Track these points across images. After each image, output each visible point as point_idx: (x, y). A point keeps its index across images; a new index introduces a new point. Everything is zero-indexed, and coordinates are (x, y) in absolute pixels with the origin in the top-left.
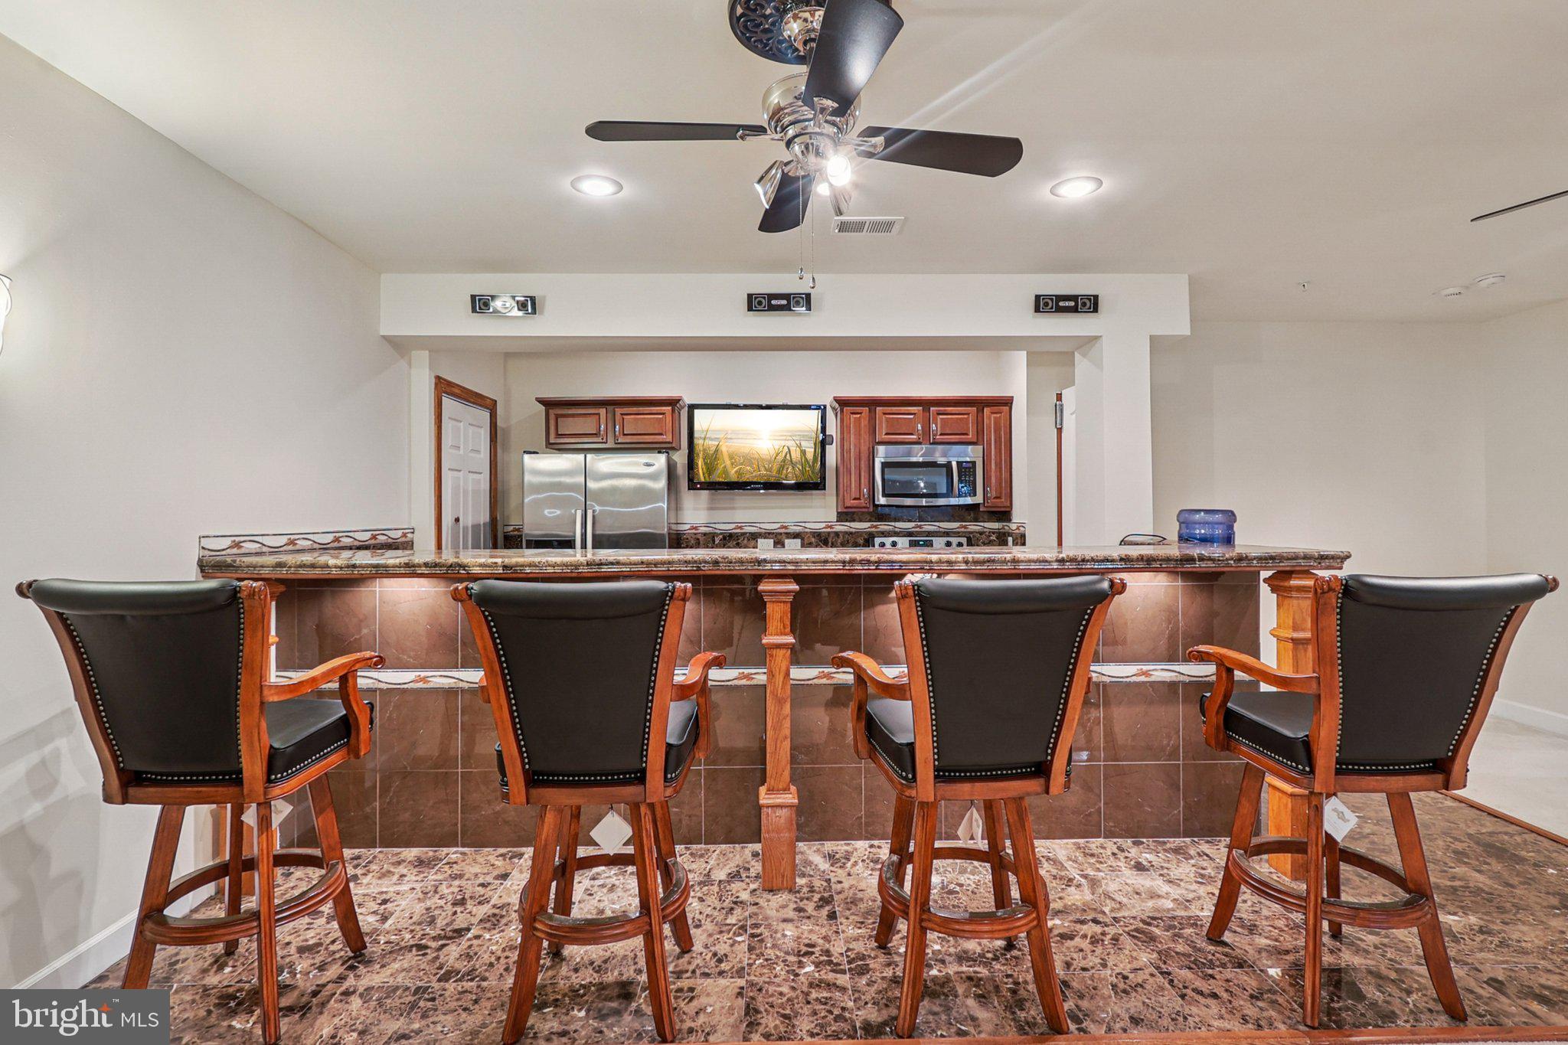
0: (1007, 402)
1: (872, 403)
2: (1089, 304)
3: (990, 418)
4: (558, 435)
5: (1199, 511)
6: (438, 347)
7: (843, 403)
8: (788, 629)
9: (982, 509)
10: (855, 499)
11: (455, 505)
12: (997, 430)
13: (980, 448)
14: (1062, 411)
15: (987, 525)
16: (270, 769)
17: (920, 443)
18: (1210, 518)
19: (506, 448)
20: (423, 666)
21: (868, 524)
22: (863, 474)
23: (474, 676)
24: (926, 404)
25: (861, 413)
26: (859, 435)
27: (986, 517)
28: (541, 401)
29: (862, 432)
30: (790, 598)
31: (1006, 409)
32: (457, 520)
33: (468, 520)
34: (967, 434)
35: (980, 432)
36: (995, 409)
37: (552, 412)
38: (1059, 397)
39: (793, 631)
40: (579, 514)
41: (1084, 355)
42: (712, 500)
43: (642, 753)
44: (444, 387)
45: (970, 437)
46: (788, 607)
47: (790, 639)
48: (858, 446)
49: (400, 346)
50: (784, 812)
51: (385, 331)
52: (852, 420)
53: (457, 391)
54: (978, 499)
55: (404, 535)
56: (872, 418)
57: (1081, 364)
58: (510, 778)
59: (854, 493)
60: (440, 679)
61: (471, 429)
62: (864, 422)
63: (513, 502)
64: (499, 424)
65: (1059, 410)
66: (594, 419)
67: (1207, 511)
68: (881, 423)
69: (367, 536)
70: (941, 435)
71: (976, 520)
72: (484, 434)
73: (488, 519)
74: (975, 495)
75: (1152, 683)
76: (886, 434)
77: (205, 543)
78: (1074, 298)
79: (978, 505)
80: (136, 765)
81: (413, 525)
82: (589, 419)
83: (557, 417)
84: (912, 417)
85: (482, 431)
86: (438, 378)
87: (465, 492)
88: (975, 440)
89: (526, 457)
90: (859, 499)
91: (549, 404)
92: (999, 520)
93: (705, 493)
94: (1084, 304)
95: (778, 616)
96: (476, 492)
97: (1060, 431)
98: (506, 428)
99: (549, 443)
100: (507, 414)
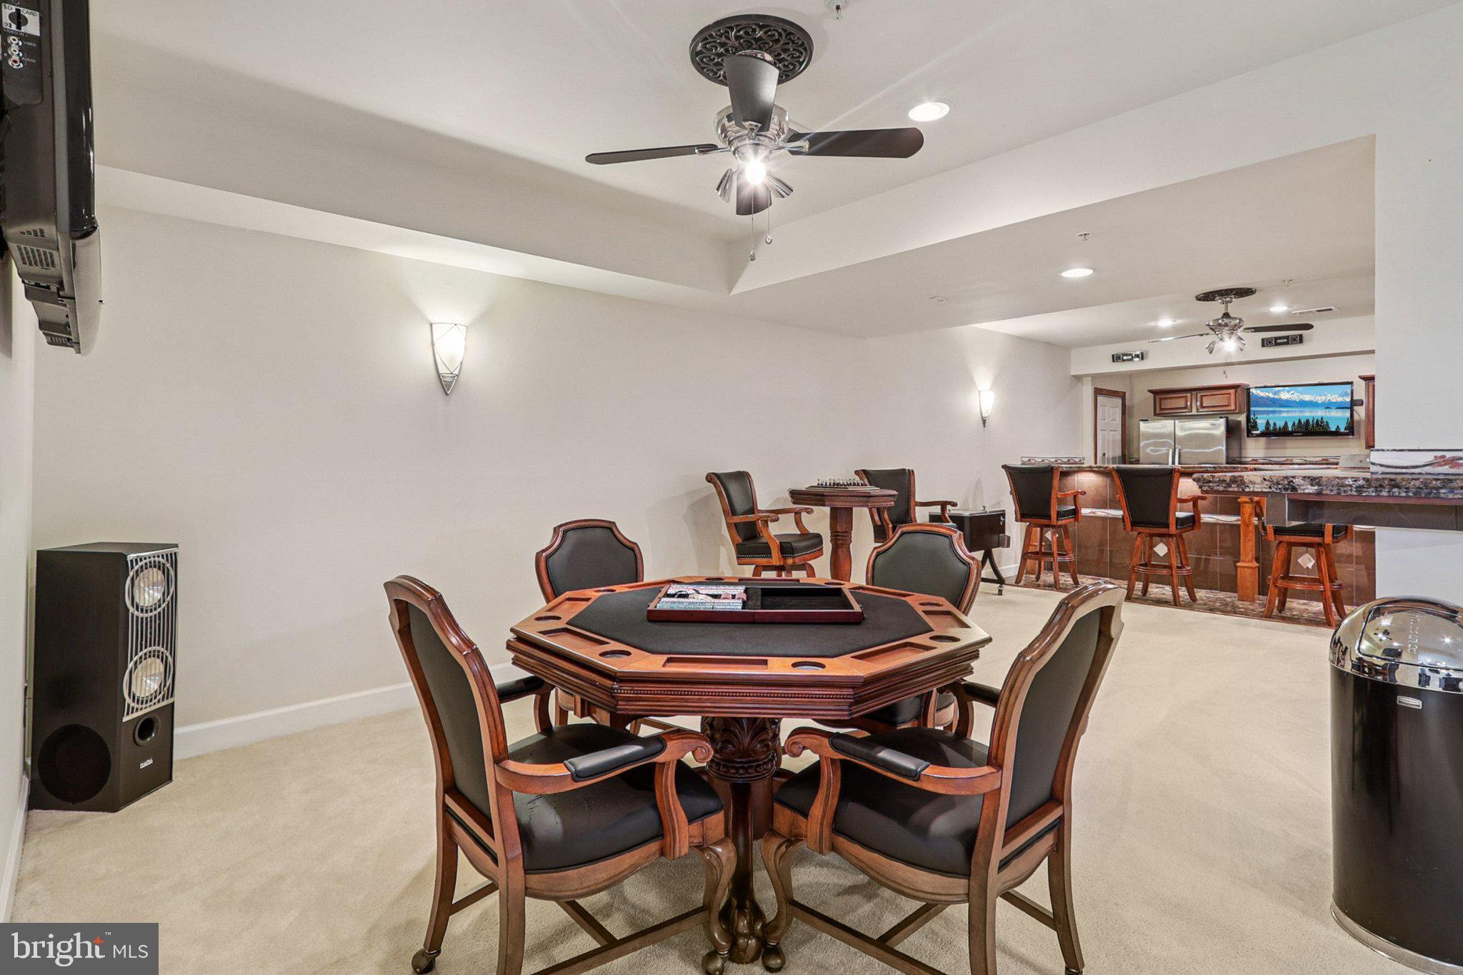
4: (1161, 409)
6: (1095, 377)
11: (1103, 447)
16: (1058, 517)
19: (1131, 416)
20: (1094, 507)
23: (1119, 513)
28: (1150, 391)
32: (1104, 454)
33: (1110, 455)
37: (1157, 397)
40: (1171, 451)
42: (1268, 443)
44: (1098, 392)
49: (1078, 378)
51: (1072, 373)
53: (1104, 392)
55: (1080, 460)
58: (1126, 523)
61: (1111, 409)
63: (1135, 445)
64: (1127, 404)
66: (1184, 400)
69: (1065, 460)
72: (1119, 411)
73: (1120, 455)
77: (1023, 459)
80: (1025, 512)
81: (1084, 456)
82: (1181, 400)
83: (1161, 399)
85: (1117, 409)
86: (1095, 388)
87: (1108, 441)
89: (1141, 422)
91: (1155, 393)
93: (1263, 440)
96: (1114, 441)
98: (1131, 407)
99: (1156, 414)
100: (1132, 399)
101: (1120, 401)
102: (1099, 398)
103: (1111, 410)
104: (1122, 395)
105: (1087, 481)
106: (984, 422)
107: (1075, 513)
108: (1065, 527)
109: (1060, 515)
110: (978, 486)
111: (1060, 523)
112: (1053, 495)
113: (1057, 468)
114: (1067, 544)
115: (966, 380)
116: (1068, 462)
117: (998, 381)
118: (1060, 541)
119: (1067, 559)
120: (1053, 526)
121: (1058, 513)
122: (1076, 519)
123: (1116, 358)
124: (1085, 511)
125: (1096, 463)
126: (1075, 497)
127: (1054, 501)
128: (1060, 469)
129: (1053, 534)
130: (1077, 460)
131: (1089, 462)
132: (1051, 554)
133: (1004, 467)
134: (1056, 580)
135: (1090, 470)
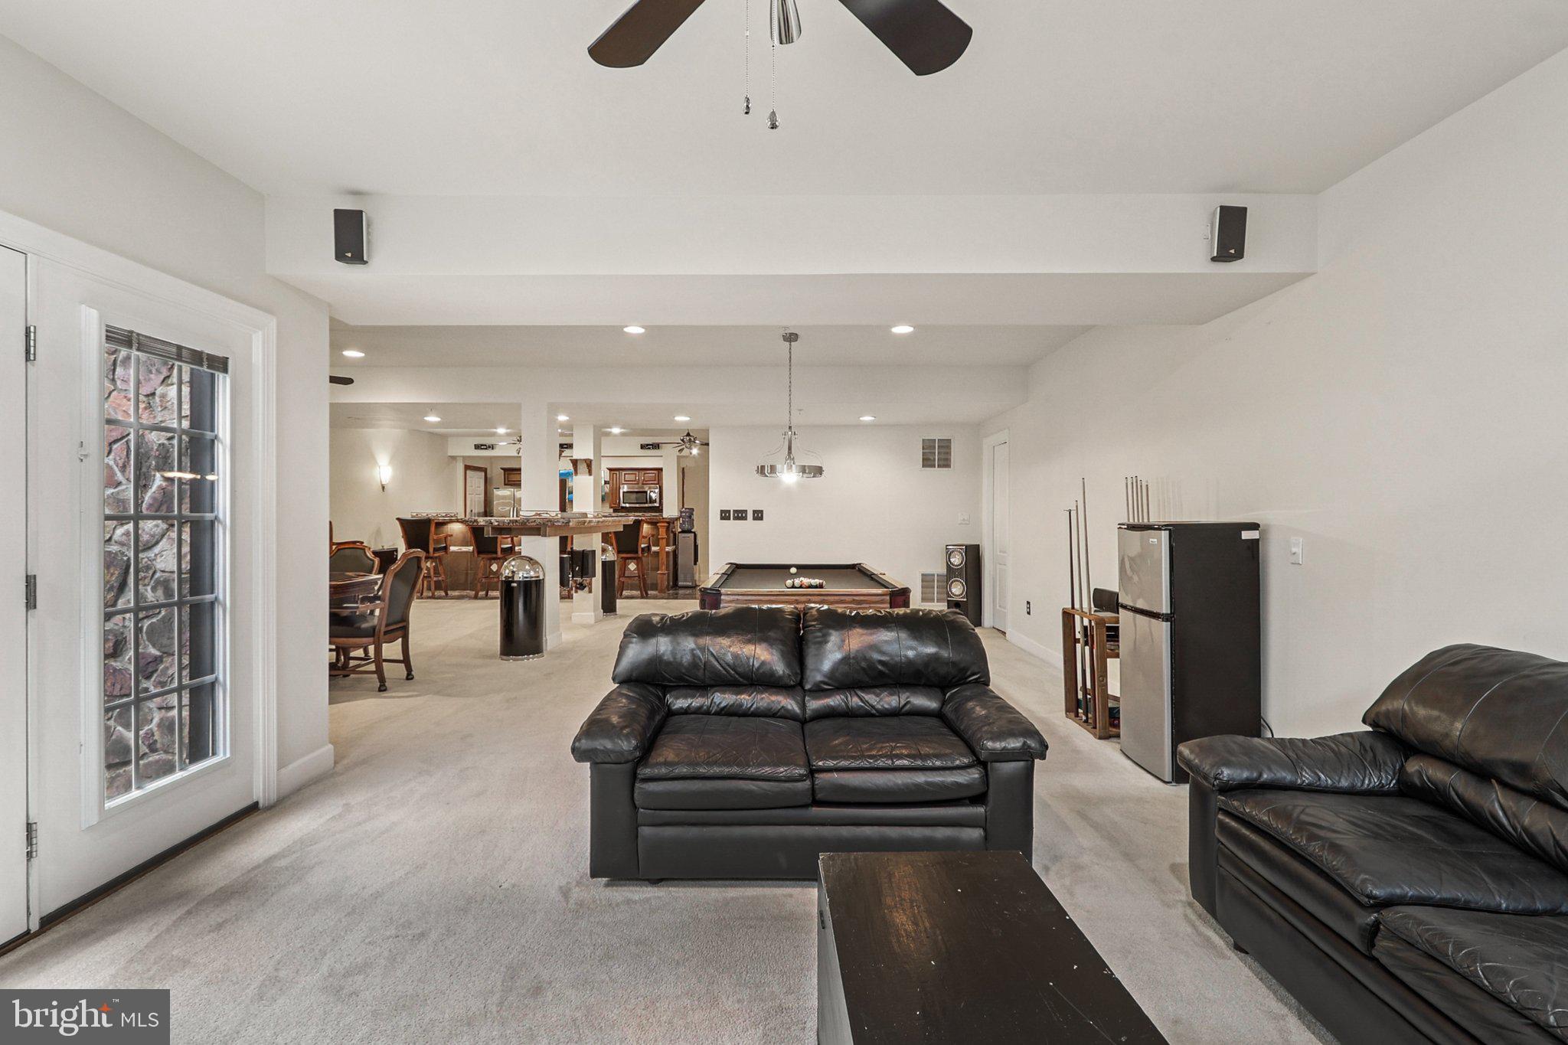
0: (662, 470)
4: (509, 481)
6: (464, 458)
11: (471, 505)
19: (490, 485)
23: (471, 548)
28: (502, 469)
32: (472, 510)
33: (476, 511)
37: (505, 473)
40: (512, 509)
44: (467, 468)
49: (454, 458)
51: (449, 454)
53: (471, 468)
60: (464, 549)
63: (491, 503)
64: (487, 476)
66: (519, 476)
69: (444, 515)
73: (483, 510)
77: (412, 514)
81: (456, 512)
85: (481, 480)
86: (465, 465)
87: (475, 501)
89: (496, 489)
91: (505, 470)
96: (478, 501)
98: (491, 478)
99: (505, 485)
100: (492, 471)
101: (483, 474)
102: (468, 472)
103: (476, 481)
104: (485, 470)
105: (456, 528)
106: (383, 488)
107: (446, 549)
108: (439, 558)
109: (436, 550)
110: (378, 533)
111: (436, 555)
112: (431, 537)
113: (433, 520)
114: (440, 568)
115: (371, 459)
116: (446, 516)
117: (393, 460)
118: (435, 568)
119: (440, 578)
120: (431, 558)
121: (434, 549)
122: (446, 553)
123: (477, 447)
124: (453, 549)
125: (465, 516)
126: (445, 538)
127: (431, 542)
128: (436, 521)
129: (431, 563)
130: (453, 515)
131: (461, 516)
132: (430, 577)
133: (398, 519)
134: (433, 594)
135: (458, 521)
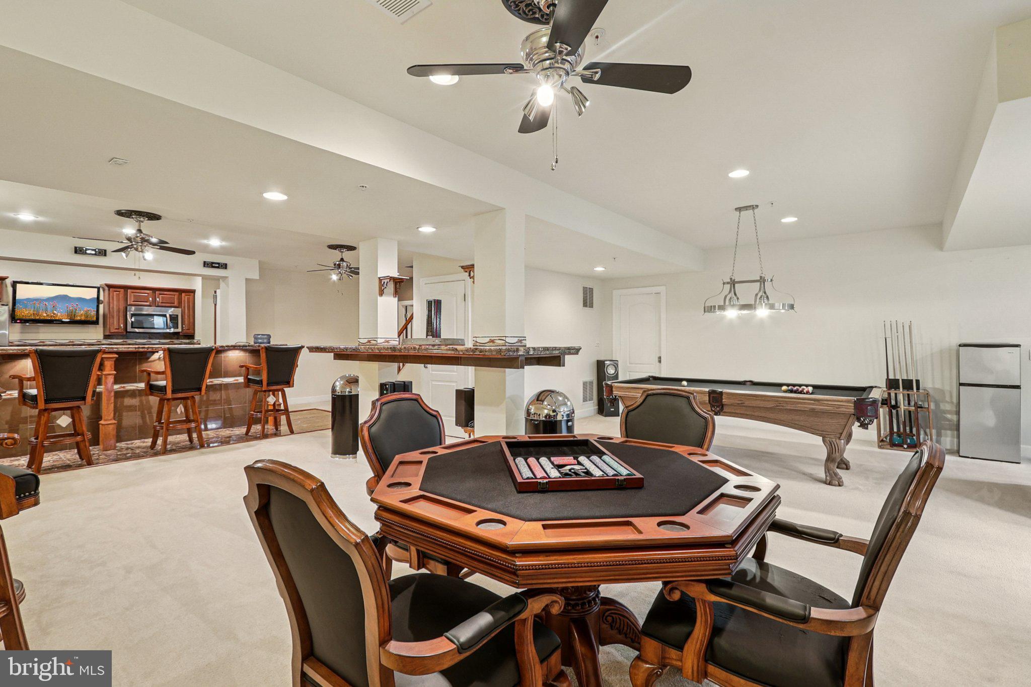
0: (193, 292)
1: (126, 288)
2: (224, 266)
3: (185, 297)
5: (259, 335)
7: (110, 286)
8: (113, 369)
9: (181, 334)
10: (116, 329)
12: (189, 302)
13: (180, 309)
14: (216, 298)
15: (182, 341)
17: (151, 306)
18: (263, 337)
21: (122, 340)
22: (120, 318)
24: (154, 290)
25: (119, 292)
26: (118, 300)
27: (182, 338)
29: (121, 300)
30: (114, 360)
31: (193, 294)
34: (174, 303)
35: (180, 302)
36: (187, 294)
38: (215, 292)
39: (115, 370)
41: (223, 281)
43: (85, 391)
45: (176, 304)
46: (113, 362)
47: (115, 372)
48: (118, 306)
50: (112, 426)
52: (115, 294)
54: (179, 330)
56: (126, 294)
57: (222, 284)
59: (116, 326)
62: (121, 296)
65: (215, 297)
67: (262, 335)
68: (130, 297)
70: (162, 303)
71: (178, 339)
74: (178, 328)
75: (239, 383)
76: (134, 301)
78: (218, 264)
79: (179, 333)
84: (146, 295)
88: (177, 306)
90: (118, 329)
92: (188, 339)
94: (222, 266)
95: (109, 365)
97: (215, 305)
